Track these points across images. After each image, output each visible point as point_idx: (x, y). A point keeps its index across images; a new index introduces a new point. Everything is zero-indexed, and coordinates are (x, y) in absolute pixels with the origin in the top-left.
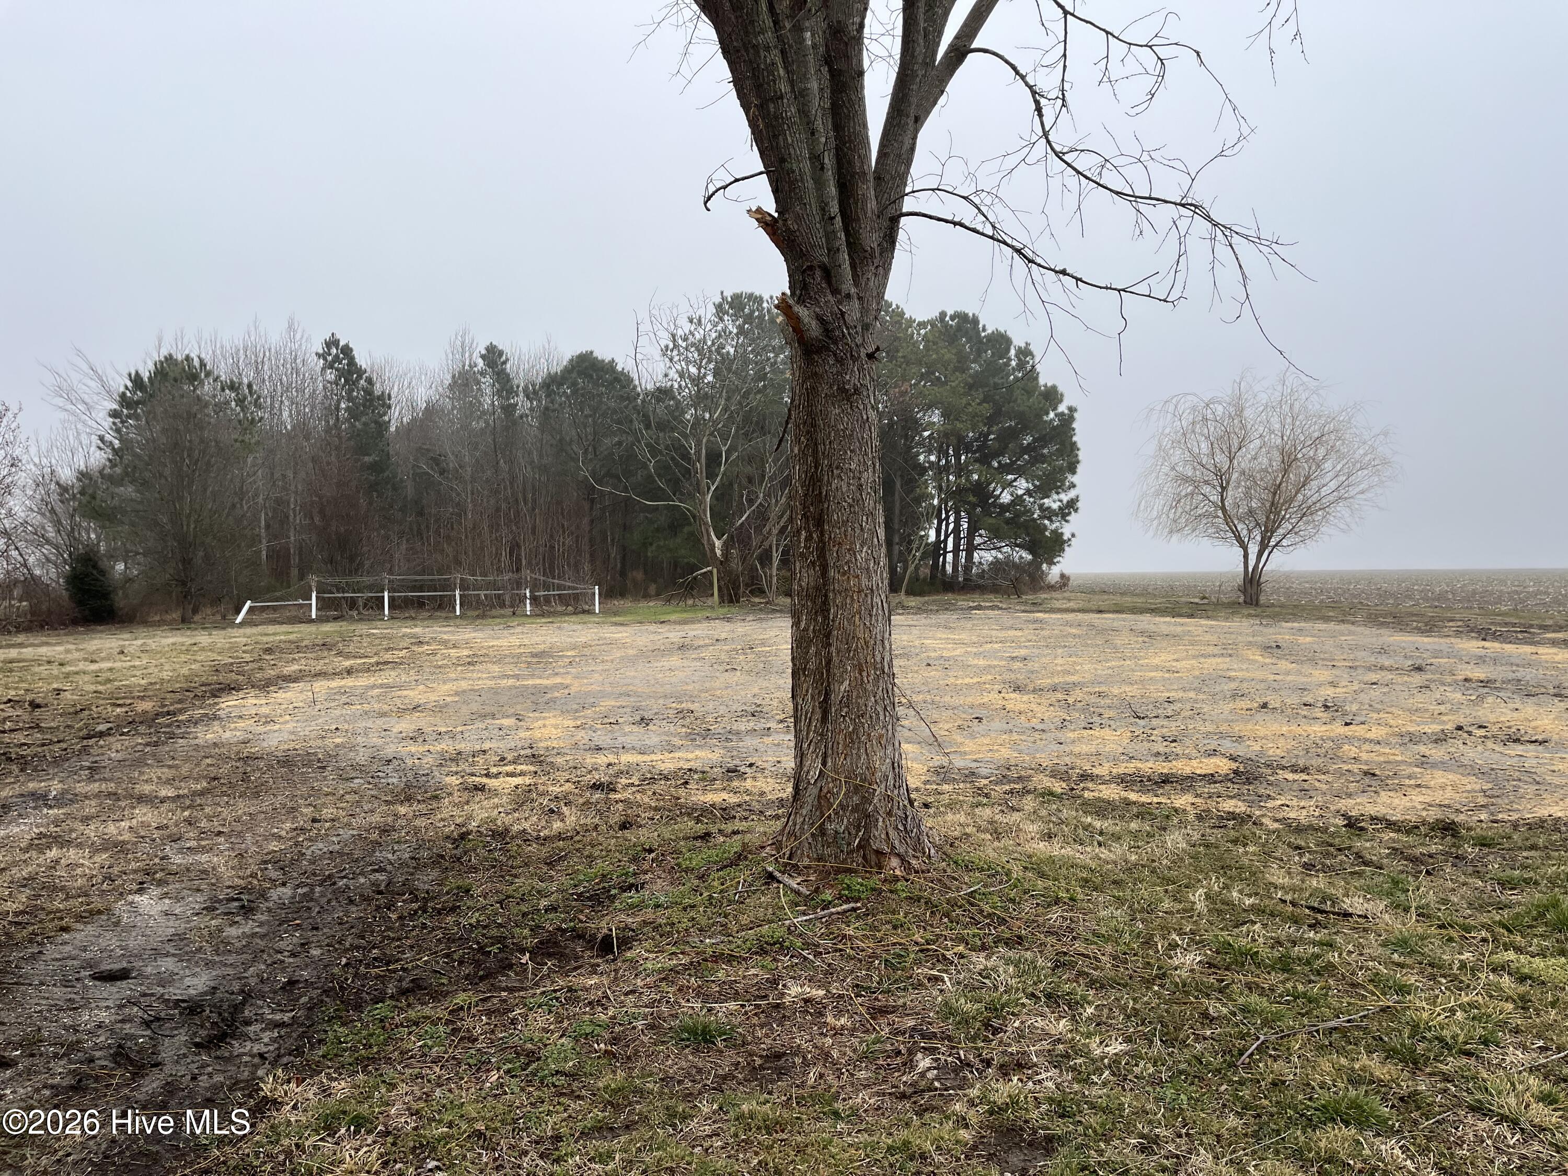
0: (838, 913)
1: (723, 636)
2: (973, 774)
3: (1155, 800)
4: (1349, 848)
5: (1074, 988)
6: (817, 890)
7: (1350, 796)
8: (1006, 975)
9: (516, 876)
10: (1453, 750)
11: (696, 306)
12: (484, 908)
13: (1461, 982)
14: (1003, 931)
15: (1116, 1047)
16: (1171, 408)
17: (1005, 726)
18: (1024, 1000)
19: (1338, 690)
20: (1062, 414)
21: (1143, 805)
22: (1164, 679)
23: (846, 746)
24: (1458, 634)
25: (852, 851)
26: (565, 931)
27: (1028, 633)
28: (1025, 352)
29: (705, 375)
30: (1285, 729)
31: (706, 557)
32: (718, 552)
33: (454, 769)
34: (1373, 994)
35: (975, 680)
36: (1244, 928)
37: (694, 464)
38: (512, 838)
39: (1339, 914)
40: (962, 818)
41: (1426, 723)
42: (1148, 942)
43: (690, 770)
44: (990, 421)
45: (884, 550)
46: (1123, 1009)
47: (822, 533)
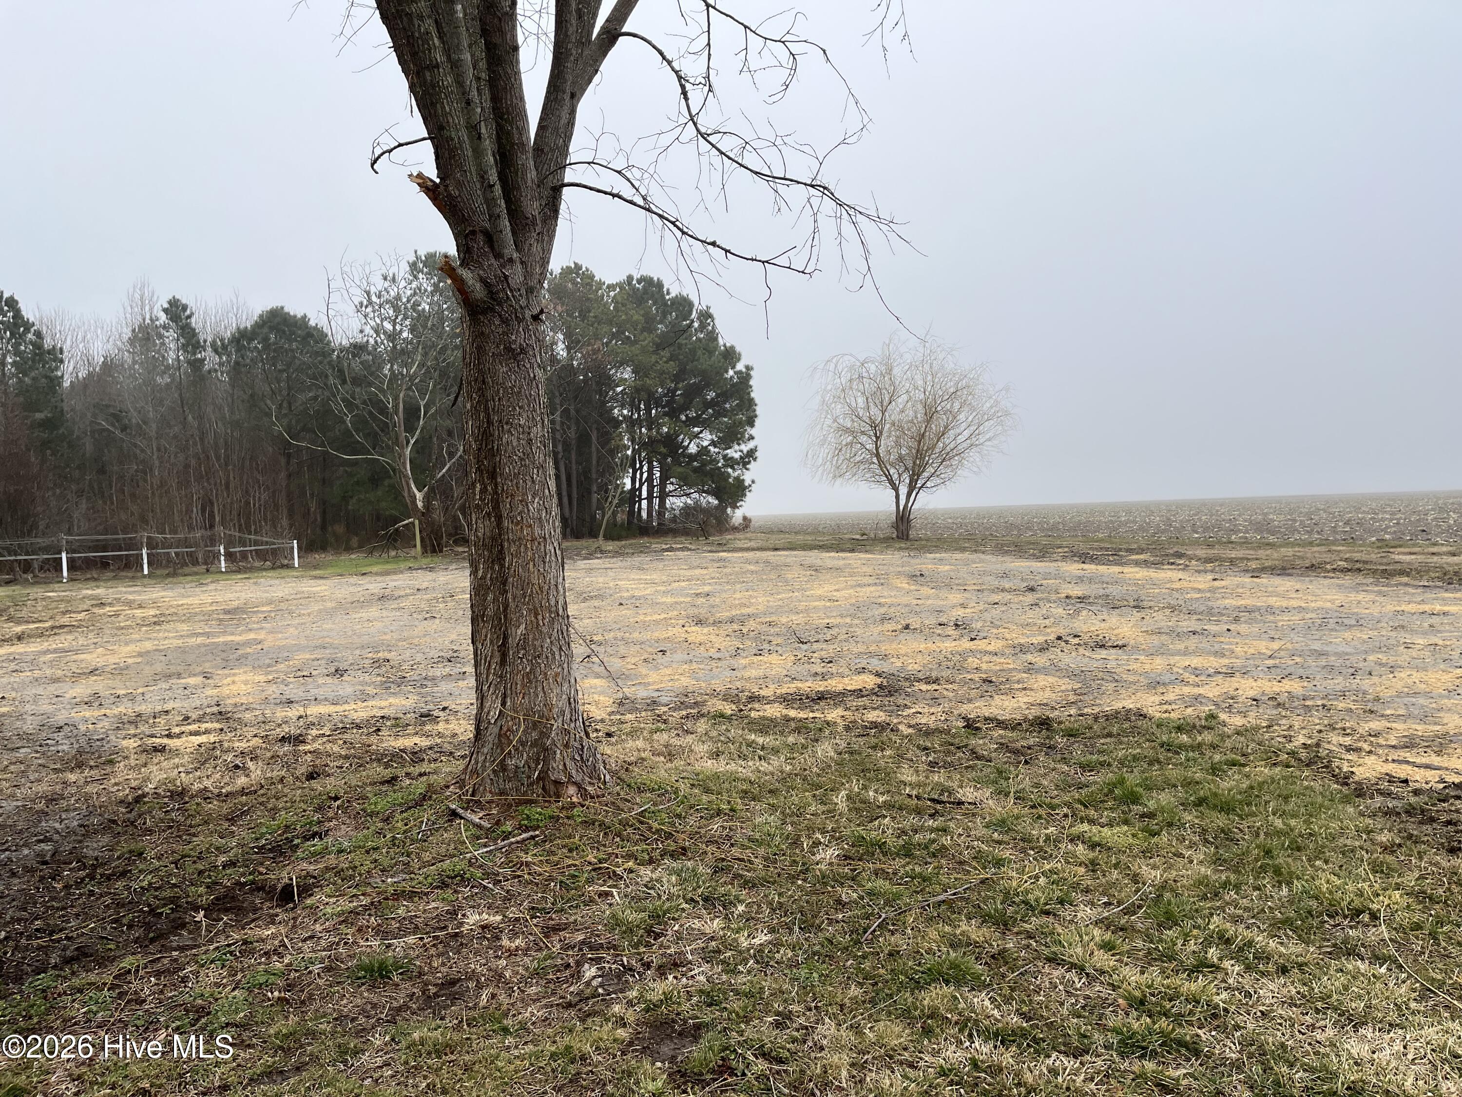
0: (518, 842)
1: (425, 585)
2: (654, 702)
3: (811, 715)
4: (966, 746)
5: (729, 890)
6: (498, 823)
7: (970, 701)
8: (669, 883)
9: (194, 835)
10: (1053, 657)
11: (388, 264)
12: (157, 869)
13: (1046, 852)
14: (669, 845)
15: (762, 938)
16: (832, 367)
17: (686, 656)
18: (684, 906)
19: (967, 610)
20: (740, 372)
21: (800, 720)
22: (826, 607)
23: (524, 686)
24: (1064, 558)
25: (532, 784)
26: (244, 884)
27: (712, 571)
28: (706, 316)
29: (401, 331)
30: (922, 647)
31: (409, 509)
32: (420, 504)
33: (132, 732)
34: (975, 868)
35: (663, 616)
36: (876, 823)
37: (392, 418)
38: (192, 797)
39: (953, 803)
40: (640, 743)
41: (1034, 635)
42: (796, 843)
43: (383, 717)
44: (677, 378)
45: (555, 500)
46: (770, 903)
47: (496, 485)
